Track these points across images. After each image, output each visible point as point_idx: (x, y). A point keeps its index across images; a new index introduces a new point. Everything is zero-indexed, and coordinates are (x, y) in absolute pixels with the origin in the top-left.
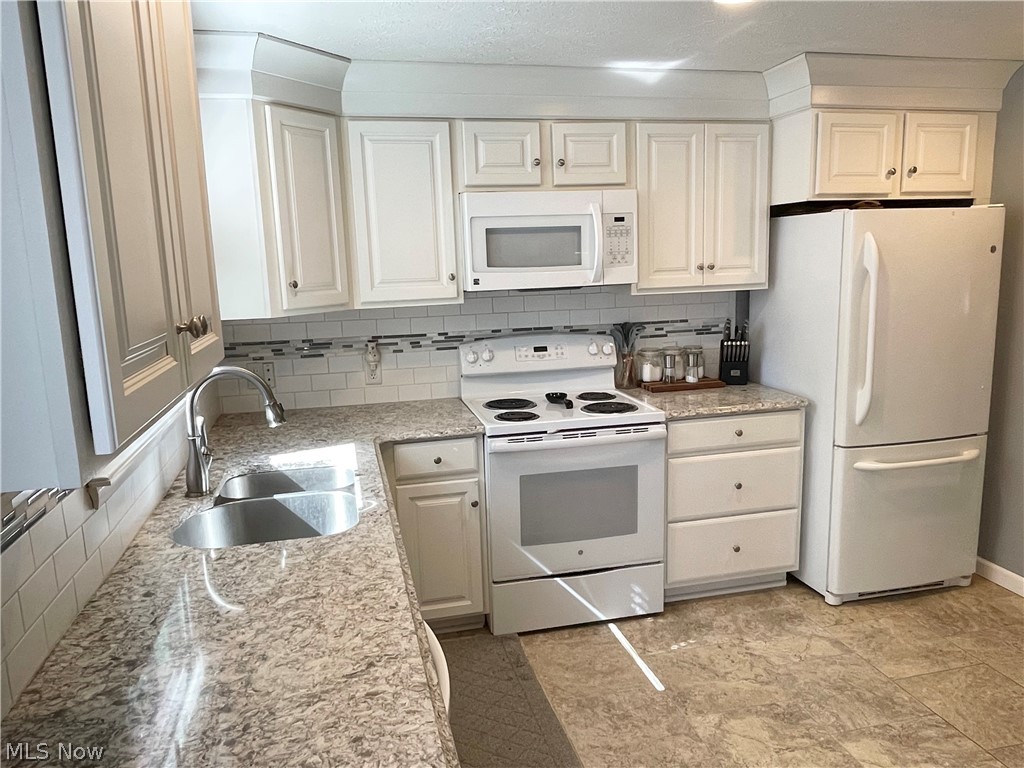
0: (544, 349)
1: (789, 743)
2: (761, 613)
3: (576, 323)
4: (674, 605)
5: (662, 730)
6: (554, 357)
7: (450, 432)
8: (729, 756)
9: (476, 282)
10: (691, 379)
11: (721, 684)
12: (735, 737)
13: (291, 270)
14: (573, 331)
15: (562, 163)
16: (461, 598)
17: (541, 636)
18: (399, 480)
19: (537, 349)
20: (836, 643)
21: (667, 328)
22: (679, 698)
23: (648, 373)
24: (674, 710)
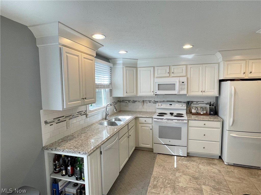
0: (172, 105)
1: (191, 182)
2: (208, 162)
3: (179, 100)
4: (189, 156)
5: (170, 173)
6: (173, 106)
7: (147, 117)
8: (178, 180)
9: (156, 93)
10: (201, 113)
11: (187, 170)
12: (182, 178)
13: (127, 90)
14: (179, 102)
15: (173, 73)
16: (148, 145)
17: (162, 155)
18: (139, 123)
19: (170, 105)
20: (219, 171)
21: (199, 103)
22: (177, 169)
23: (193, 111)
24: (175, 171)
